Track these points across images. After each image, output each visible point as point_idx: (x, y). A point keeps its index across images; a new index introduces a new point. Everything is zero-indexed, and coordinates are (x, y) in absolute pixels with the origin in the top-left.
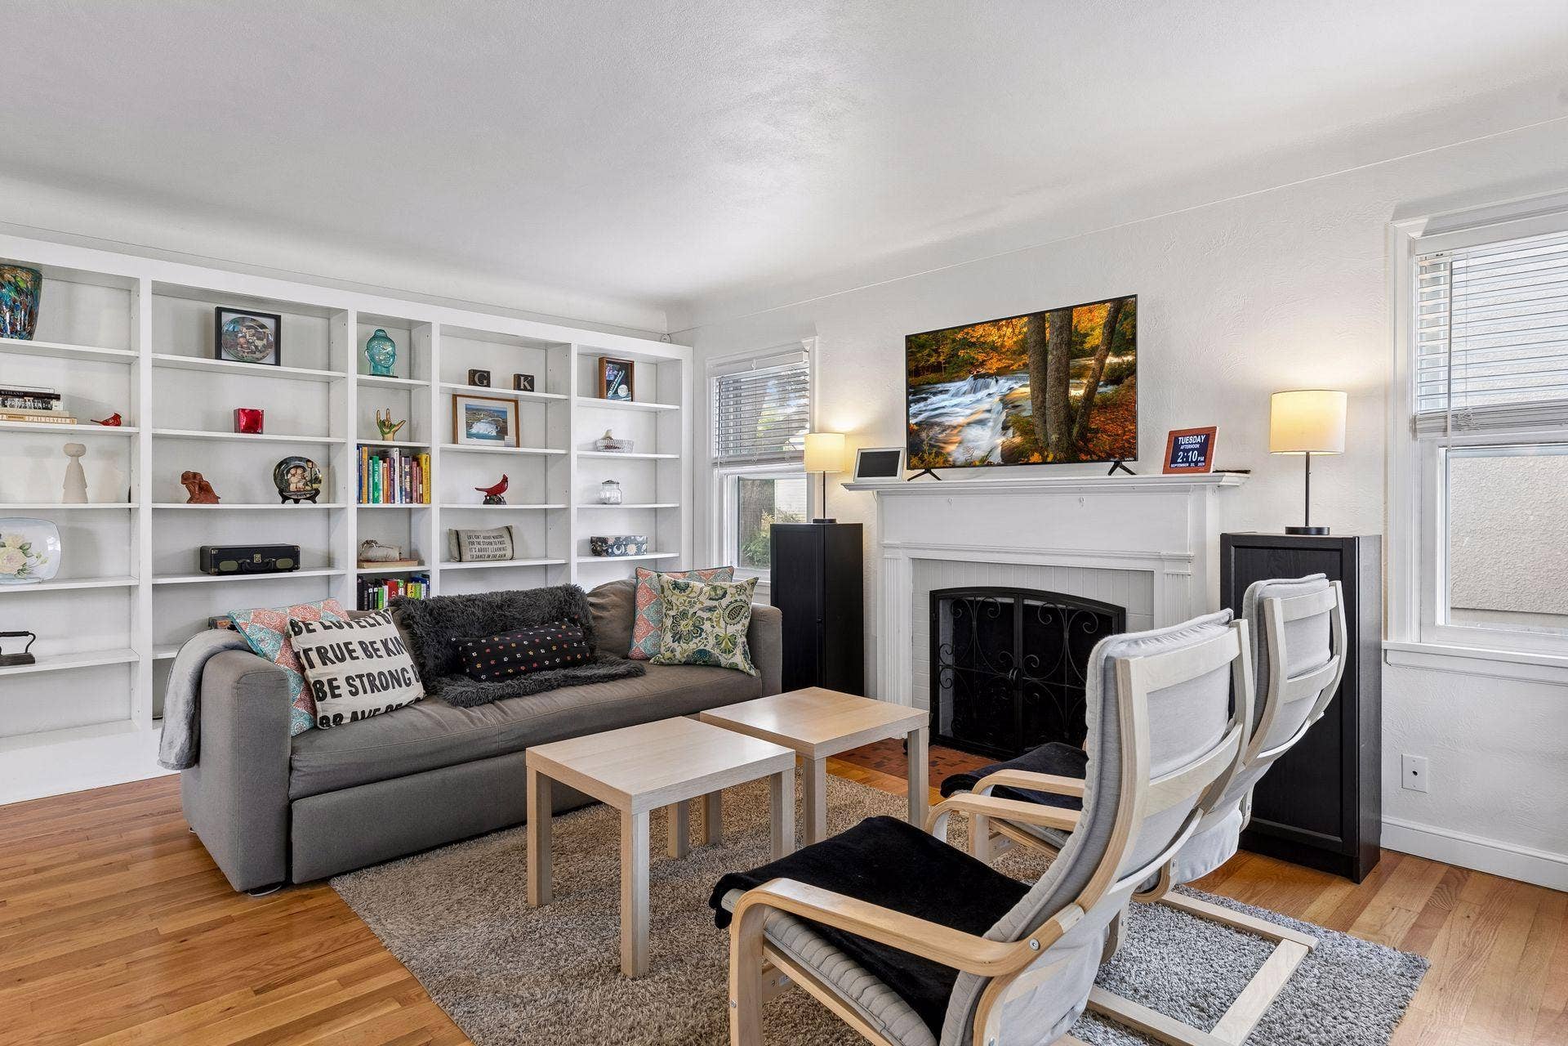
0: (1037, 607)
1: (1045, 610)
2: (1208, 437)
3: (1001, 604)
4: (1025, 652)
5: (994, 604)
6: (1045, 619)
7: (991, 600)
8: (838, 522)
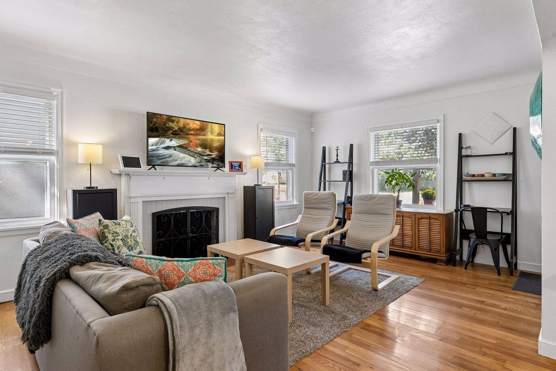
0: (195, 212)
1: (197, 212)
2: (240, 164)
3: (182, 213)
4: (191, 227)
5: (180, 214)
6: (198, 215)
7: (178, 212)
8: (99, 188)
